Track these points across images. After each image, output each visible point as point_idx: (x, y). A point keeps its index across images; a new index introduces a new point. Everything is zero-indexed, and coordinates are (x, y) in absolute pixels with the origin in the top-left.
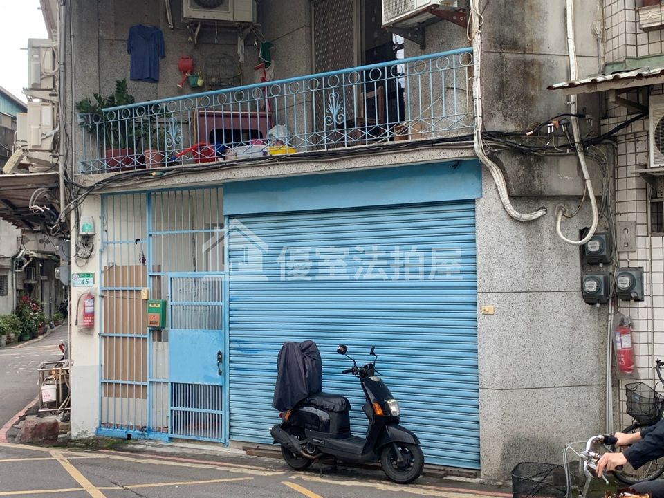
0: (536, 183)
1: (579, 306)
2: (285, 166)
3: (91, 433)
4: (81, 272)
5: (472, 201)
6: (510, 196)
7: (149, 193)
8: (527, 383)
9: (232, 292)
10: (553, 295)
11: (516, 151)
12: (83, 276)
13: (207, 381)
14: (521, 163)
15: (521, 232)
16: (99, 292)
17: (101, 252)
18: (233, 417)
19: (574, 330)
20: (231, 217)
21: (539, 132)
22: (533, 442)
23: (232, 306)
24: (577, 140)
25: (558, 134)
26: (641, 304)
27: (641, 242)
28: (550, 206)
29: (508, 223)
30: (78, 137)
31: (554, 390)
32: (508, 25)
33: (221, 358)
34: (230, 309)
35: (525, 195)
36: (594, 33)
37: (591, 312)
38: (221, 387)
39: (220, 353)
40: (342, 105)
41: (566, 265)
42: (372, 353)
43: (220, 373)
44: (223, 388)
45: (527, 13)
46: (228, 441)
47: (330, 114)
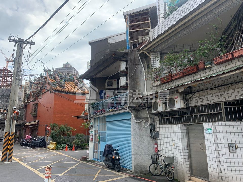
0: (139, 115)
1: (150, 139)
3: (92, 159)
4: (91, 131)
5: (130, 119)
6: (135, 118)
7: (99, 118)
8: (139, 154)
9: (107, 135)
10: (144, 136)
11: (135, 110)
12: (91, 132)
14: (136, 112)
15: (138, 124)
16: (94, 135)
17: (94, 128)
19: (149, 144)
20: (107, 122)
21: (139, 106)
22: (140, 166)
24: (146, 107)
25: (142, 106)
26: (158, 139)
27: (158, 126)
28: (143, 119)
29: (135, 123)
30: (91, 109)
31: (145, 156)
32: (133, 88)
34: (107, 138)
35: (137, 118)
36: (151, 87)
37: (152, 140)
41: (147, 131)
42: (119, 147)
45: (137, 85)
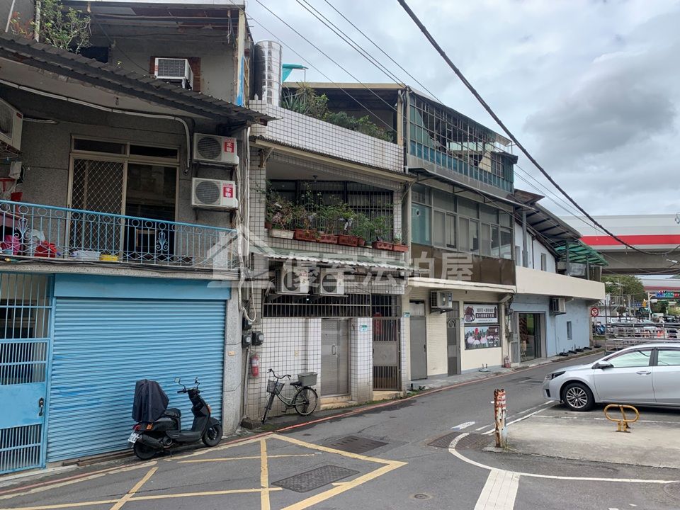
2: (130, 270)
9: (55, 353)
13: (26, 423)
18: (50, 445)
20: (57, 298)
23: (54, 363)
33: (42, 402)
34: (53, 365)
38: (41, 425)
39: (42, 399)
40: (167, 241)
43: (40, 414)
44: (43, 426)
46: (44, 464)
47: (159, 244)
